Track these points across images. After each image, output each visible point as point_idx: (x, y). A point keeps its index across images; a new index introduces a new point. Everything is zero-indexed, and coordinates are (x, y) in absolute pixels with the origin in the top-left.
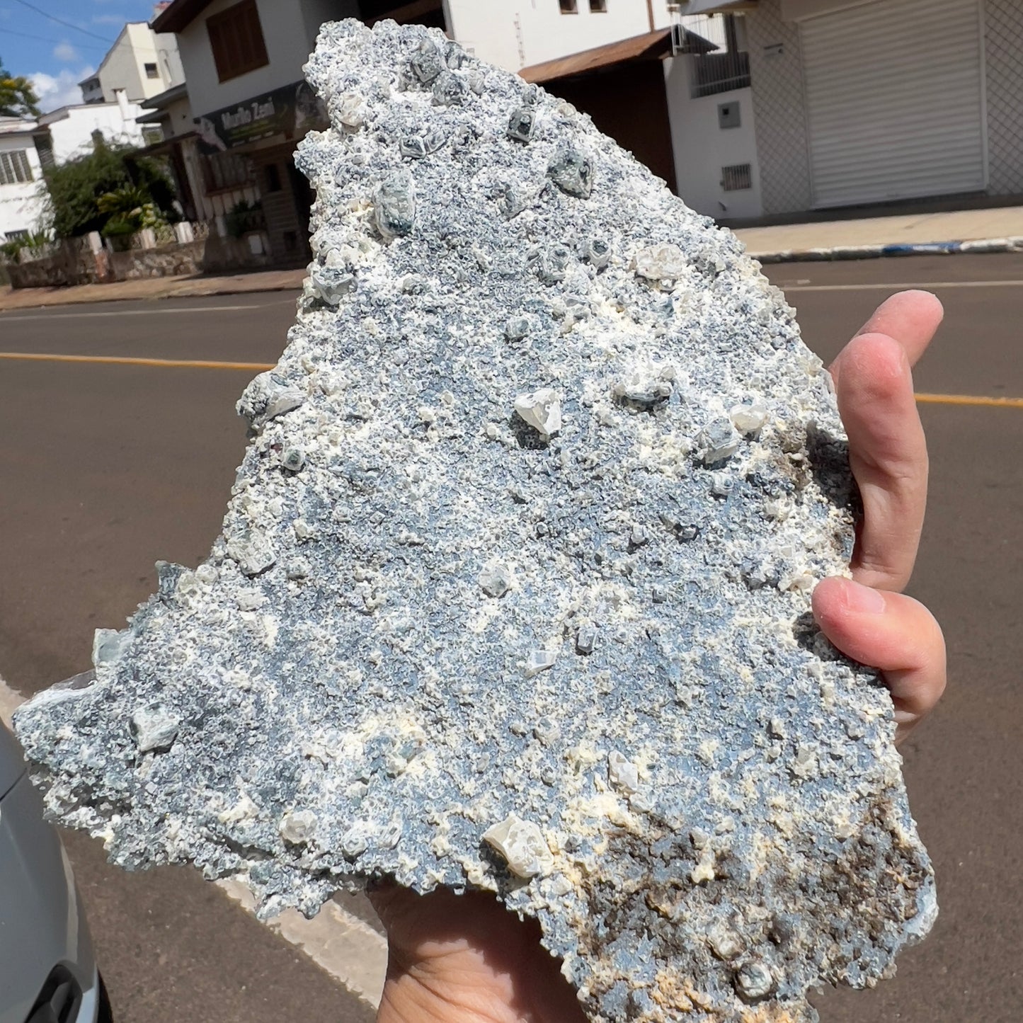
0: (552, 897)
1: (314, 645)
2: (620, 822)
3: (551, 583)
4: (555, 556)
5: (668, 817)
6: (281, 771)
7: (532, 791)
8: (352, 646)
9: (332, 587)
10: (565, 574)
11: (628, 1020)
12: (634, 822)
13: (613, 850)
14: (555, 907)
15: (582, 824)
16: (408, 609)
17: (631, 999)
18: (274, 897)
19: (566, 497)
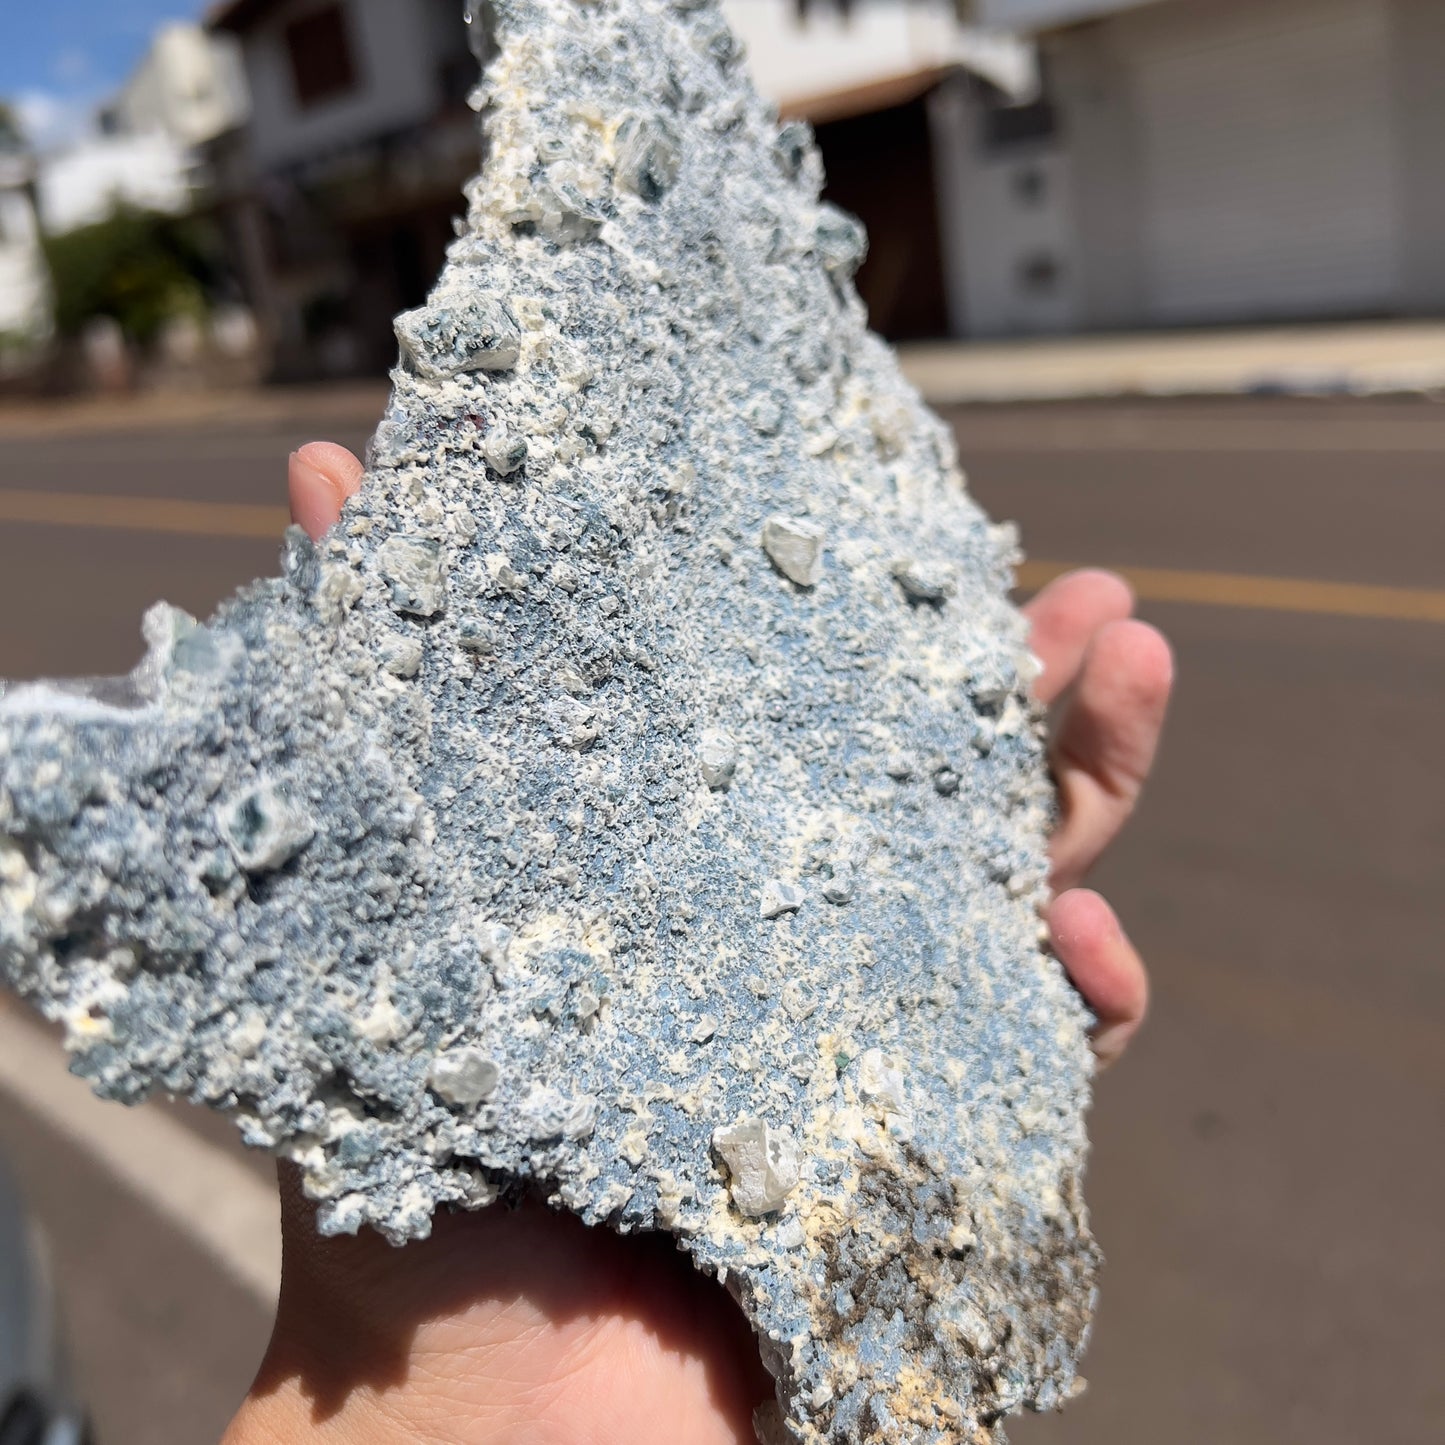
0: (777, 1250)
1: (486, 771)
2: (871, 1152)
3: (770, 790)
4: (781, 754)
5: (929, 1151)
6: (449, 971)
7: (773, 1085)
8: (538, 790)
9: (520, 686)
10: (791, 784)
11: (862, 1439)
12: (890, 1154)
13: (865, 1191)
14: (782, 1266)
15: (828, 1146)
16: (617, 761)
17: (868, 1409)
18: (353, 1197)
19: (816, 679)
